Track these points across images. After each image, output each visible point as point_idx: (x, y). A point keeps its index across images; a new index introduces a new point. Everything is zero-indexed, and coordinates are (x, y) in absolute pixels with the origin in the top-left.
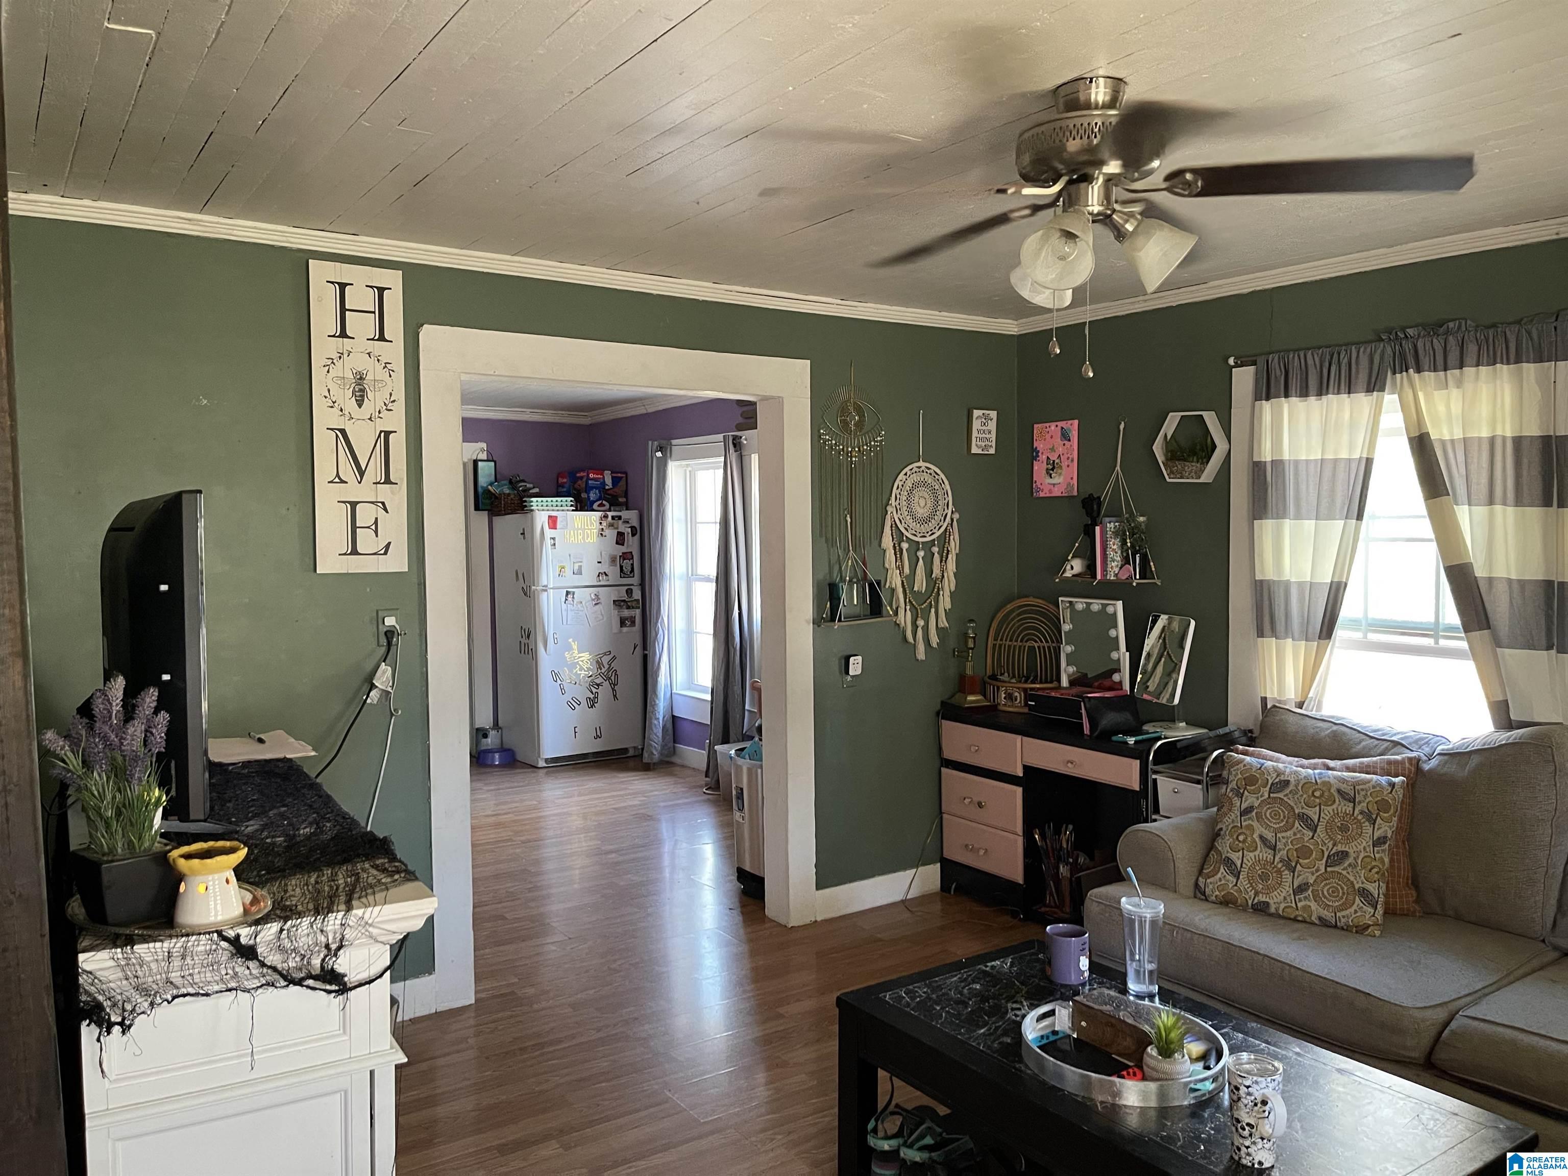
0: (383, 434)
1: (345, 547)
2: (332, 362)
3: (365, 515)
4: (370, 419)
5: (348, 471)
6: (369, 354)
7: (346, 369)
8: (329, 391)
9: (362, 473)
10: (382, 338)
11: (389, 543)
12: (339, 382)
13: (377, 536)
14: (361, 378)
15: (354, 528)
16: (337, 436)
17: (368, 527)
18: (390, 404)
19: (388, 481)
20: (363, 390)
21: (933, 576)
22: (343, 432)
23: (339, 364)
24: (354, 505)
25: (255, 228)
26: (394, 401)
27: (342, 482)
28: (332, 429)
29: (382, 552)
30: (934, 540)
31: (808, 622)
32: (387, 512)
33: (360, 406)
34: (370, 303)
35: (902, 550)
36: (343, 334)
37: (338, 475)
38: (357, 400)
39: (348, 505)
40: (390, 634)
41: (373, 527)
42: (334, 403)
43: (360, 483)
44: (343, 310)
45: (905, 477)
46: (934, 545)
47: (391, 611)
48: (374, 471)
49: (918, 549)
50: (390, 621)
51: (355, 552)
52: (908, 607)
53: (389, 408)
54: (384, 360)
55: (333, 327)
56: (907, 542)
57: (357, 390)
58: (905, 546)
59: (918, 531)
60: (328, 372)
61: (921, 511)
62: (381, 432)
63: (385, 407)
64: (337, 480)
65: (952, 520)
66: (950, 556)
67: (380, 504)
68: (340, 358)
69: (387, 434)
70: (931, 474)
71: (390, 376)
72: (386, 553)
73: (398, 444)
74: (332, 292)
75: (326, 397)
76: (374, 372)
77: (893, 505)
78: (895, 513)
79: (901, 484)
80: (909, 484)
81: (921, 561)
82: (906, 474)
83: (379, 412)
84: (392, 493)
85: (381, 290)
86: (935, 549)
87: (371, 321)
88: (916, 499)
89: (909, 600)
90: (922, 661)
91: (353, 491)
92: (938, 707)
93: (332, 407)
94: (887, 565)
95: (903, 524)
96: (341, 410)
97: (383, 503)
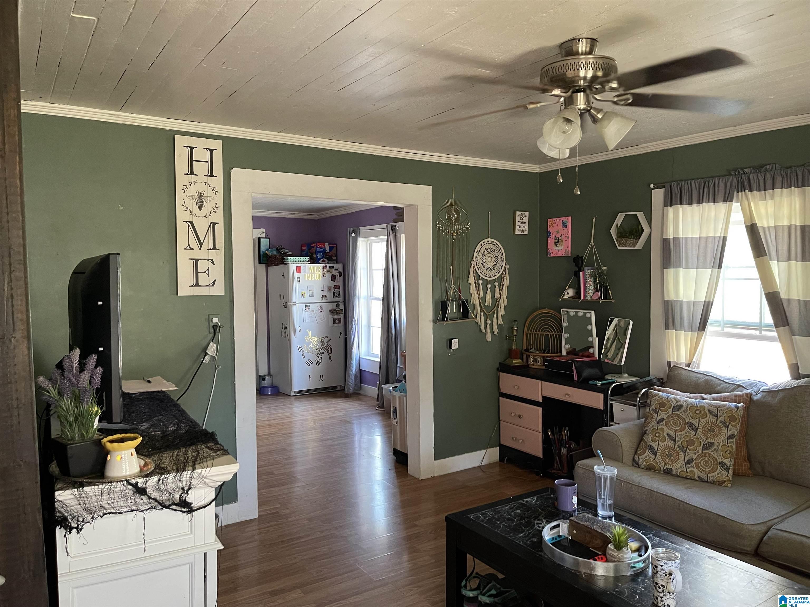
0: (212, 224)
1: (192, 282)
2: (186, 188)
3: (203, 266)
4: (205, 217)
5: (194, 244)
6: (205, 183)
7: (194, 190)
8: (185, 202)
9: (201, 244)
10: (212, 175)
11: (215, 280)
12: (190, 198)
13: (209, 277)
14: (201, 196)
15: (197, 272)
16: (189, 225)
17: (204, 272)
18: (216, 209)
19: (214, 248)
20: (202, 202)
21: (495, 297)
22: (192, 223)
23: (190, 188)
24: (197, 260)
25: (147, 119)
26: (218, 207)
27: (191, 249)
28: (186, 222)
29: (211, 285)
30: (496, 279)
31: (430, 321)
32: (214, 264)
33: (200, 210)
34: (206, 157)
35: (479, 284)
36: (192, 173)
37: (189, 245)
38: (199, 207)
39: (194, 261)
40: (215, 327)
41: (207, 272)
42: (187, 208)
43: (200, 249)
44: (192, 161)
45: (480, 246)
46: (496, 282)
47: (216, 315)
48: (207, 243)
49: (487, 284)
50: (215, 320)
51: (197, 285)
52: (482, 314)
53: (215, 211)
54: (212, 186)
55: (187, 169)
56: (482, 280)
57: (199, 201)
58: (481, 282)
59: (488, 274)
60: (184, 192)
61: (489, 264)
63: (213, 211)
64: (188, 248)
65: (505, 268)
66: (504, 287)
67: (210, 260)
68: (190, 185)
69: (214, 224)
70: (494, 245)
71: (216, 194)
72: (213, 285)
73: (220, 229)
74: (187, 151)
75: (183, 205)
76: (208, 192)
77: (475, 260)
78: (475, 265)
79: (479, 250)
80: (483, 250)
81: (489, 290)
82: (481, 245)
83: (210, 213)
84: (217, 255)
85: (211, 151)
86: (496, 284)
87: (206, 167)
88: (487, 258)
89: (483, 310)
90: (489, 342)
91: (197, 253)
92: (498, 365)
93: (186, 210)
94: (471, 292)
95: (480, 271)
96: (191, 212)
97: (212, 260)
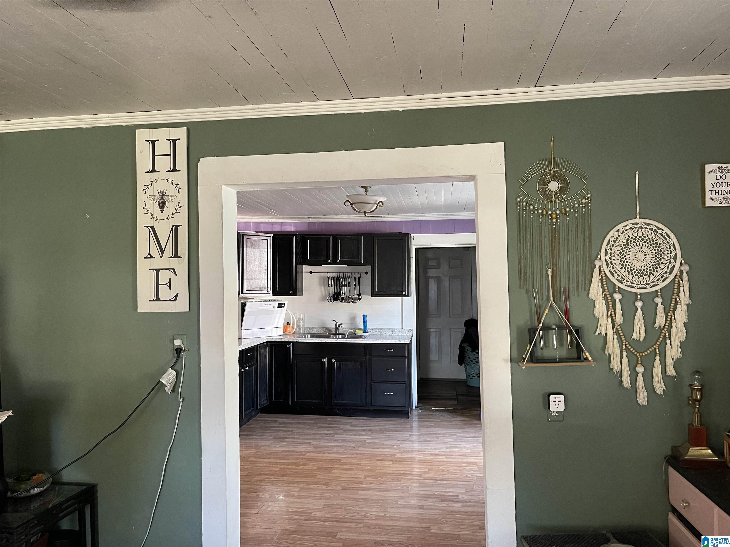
0: (174, 227)
1: (153, 296)
2: (148, 188)
3: (164, 277)
4: (167, 219)
5: (155, 252)
6: (167, 180)
8: (145, 204)
9: (162, 252)
10: (175, 170)
11: (177, 294)
12: (151, 199)
13: (170, 290)
14: (163, 195)
15: (158, 284)
16: (149, 230)
17: (166, 284)
18: (179, 209)
19: (176, 256)
20: (163, 202)
21: (657, 325)
22: (152, 227)
23: (151, 188)
24: (158, 271)
25: (108, 117)
26: (181, 207)
27: (152, 257)
28: (147, 227)
29: (173, 299)
30: (657, 291)
31: (506, 361)
32: (176, 275)
33: (162, 212)
34: (168, 150)
35: (615, 300)
36: (154, 170)
37: (149, 254)
38: (160, 208)
39: (155, 271)
40: (179, 351)
41: (168, 284)
42: (148, 211)
43: (161, 258)
44: (154, 156)
45: (616, 234)
46: (657, 296)
47: (180, 336)
48: (169, 251)
49: (636, 300)
50: (177, 342)
51: (158, 299)
52: (625, 354)
53: (177, 211)
54: (175, 182)
55: (148, 168)
56: (619, 292)
57: (160, 202)
58: (618, 296)
59: (635, 283)
60: (145, 193)
61: (639, 264)
62: (173, 226)
63: (175, 211)
64: (149, 256)
65: (681, 272)
66: (679, 307)
67: (172, 270)
68: (152, 184)
69: (177, 227)
71: (179, 192)
72: (175, 300)
73: (183, 233)
74: (148, 145)
75: (144, 208)
76: (170, 190)
77: (603, 258)
78: (605, 266)
79: (612, 240)
80: (623, 239)
81: (639, 310)
82: (618, 231)
83: (172, 214)
84: (179, 263)
85: (174, 141)
86: (659, 300)
87: (169, 159)
88: (633, 254)
89: (626, 348)
90: (644, 406)
91: (158, 263)
93: (147, 214)
94: (596, 314)
95: (616, 277)
96: (152, 215)
97: (174, 269)
